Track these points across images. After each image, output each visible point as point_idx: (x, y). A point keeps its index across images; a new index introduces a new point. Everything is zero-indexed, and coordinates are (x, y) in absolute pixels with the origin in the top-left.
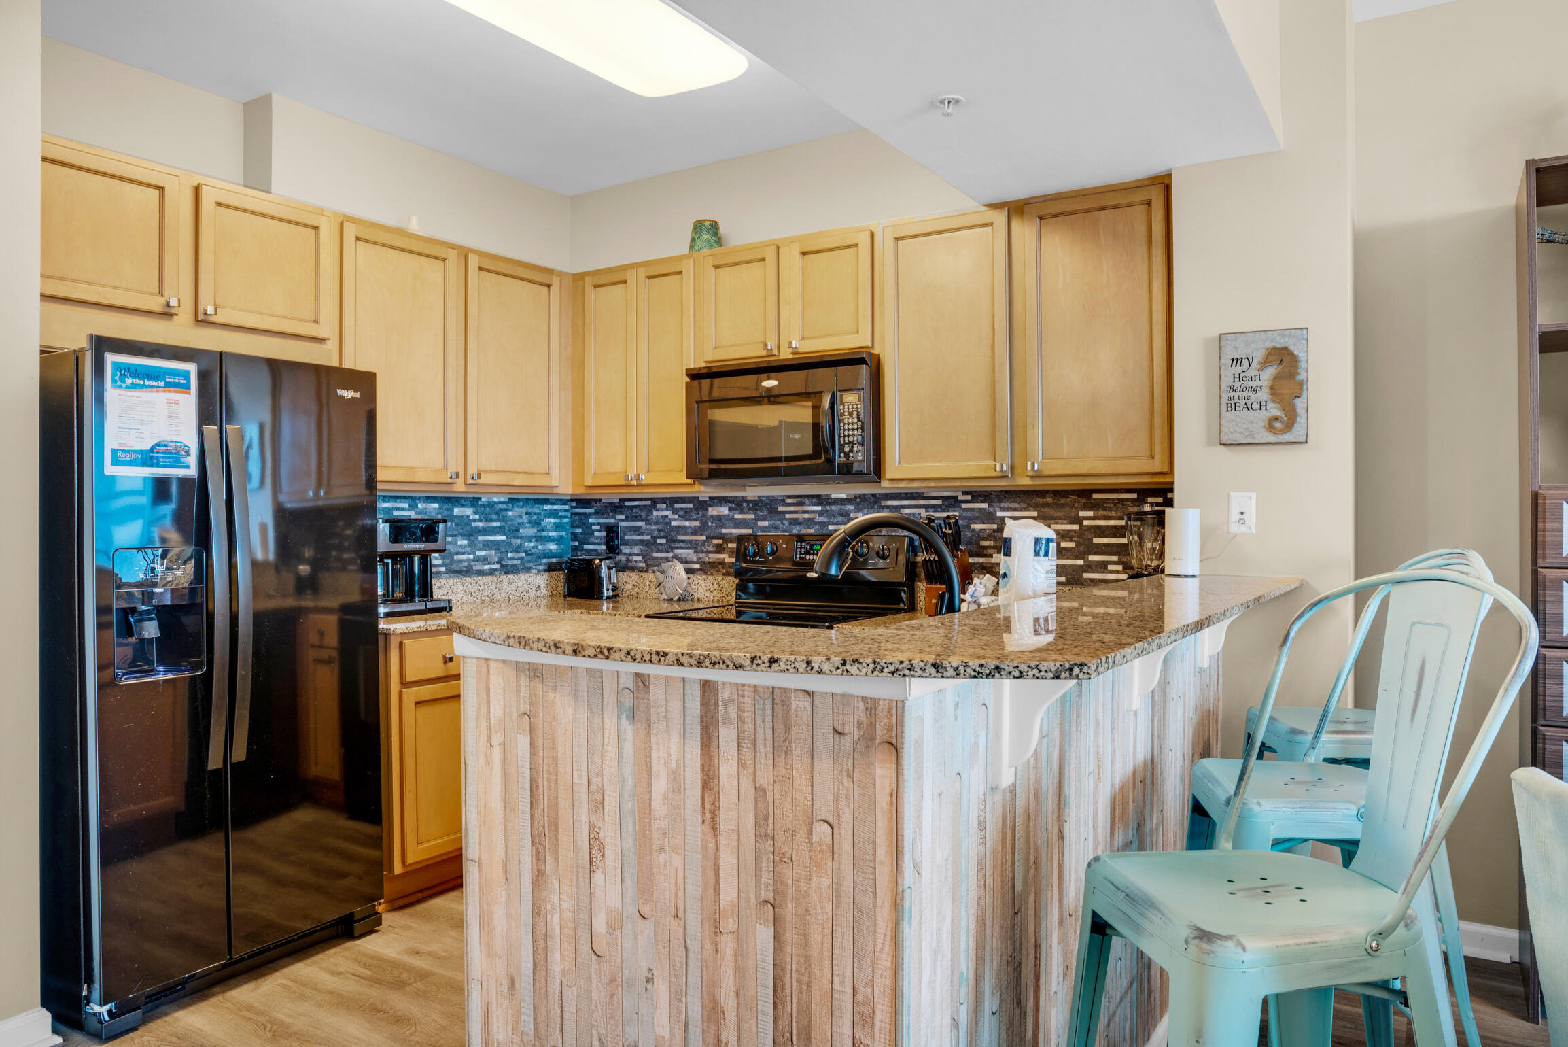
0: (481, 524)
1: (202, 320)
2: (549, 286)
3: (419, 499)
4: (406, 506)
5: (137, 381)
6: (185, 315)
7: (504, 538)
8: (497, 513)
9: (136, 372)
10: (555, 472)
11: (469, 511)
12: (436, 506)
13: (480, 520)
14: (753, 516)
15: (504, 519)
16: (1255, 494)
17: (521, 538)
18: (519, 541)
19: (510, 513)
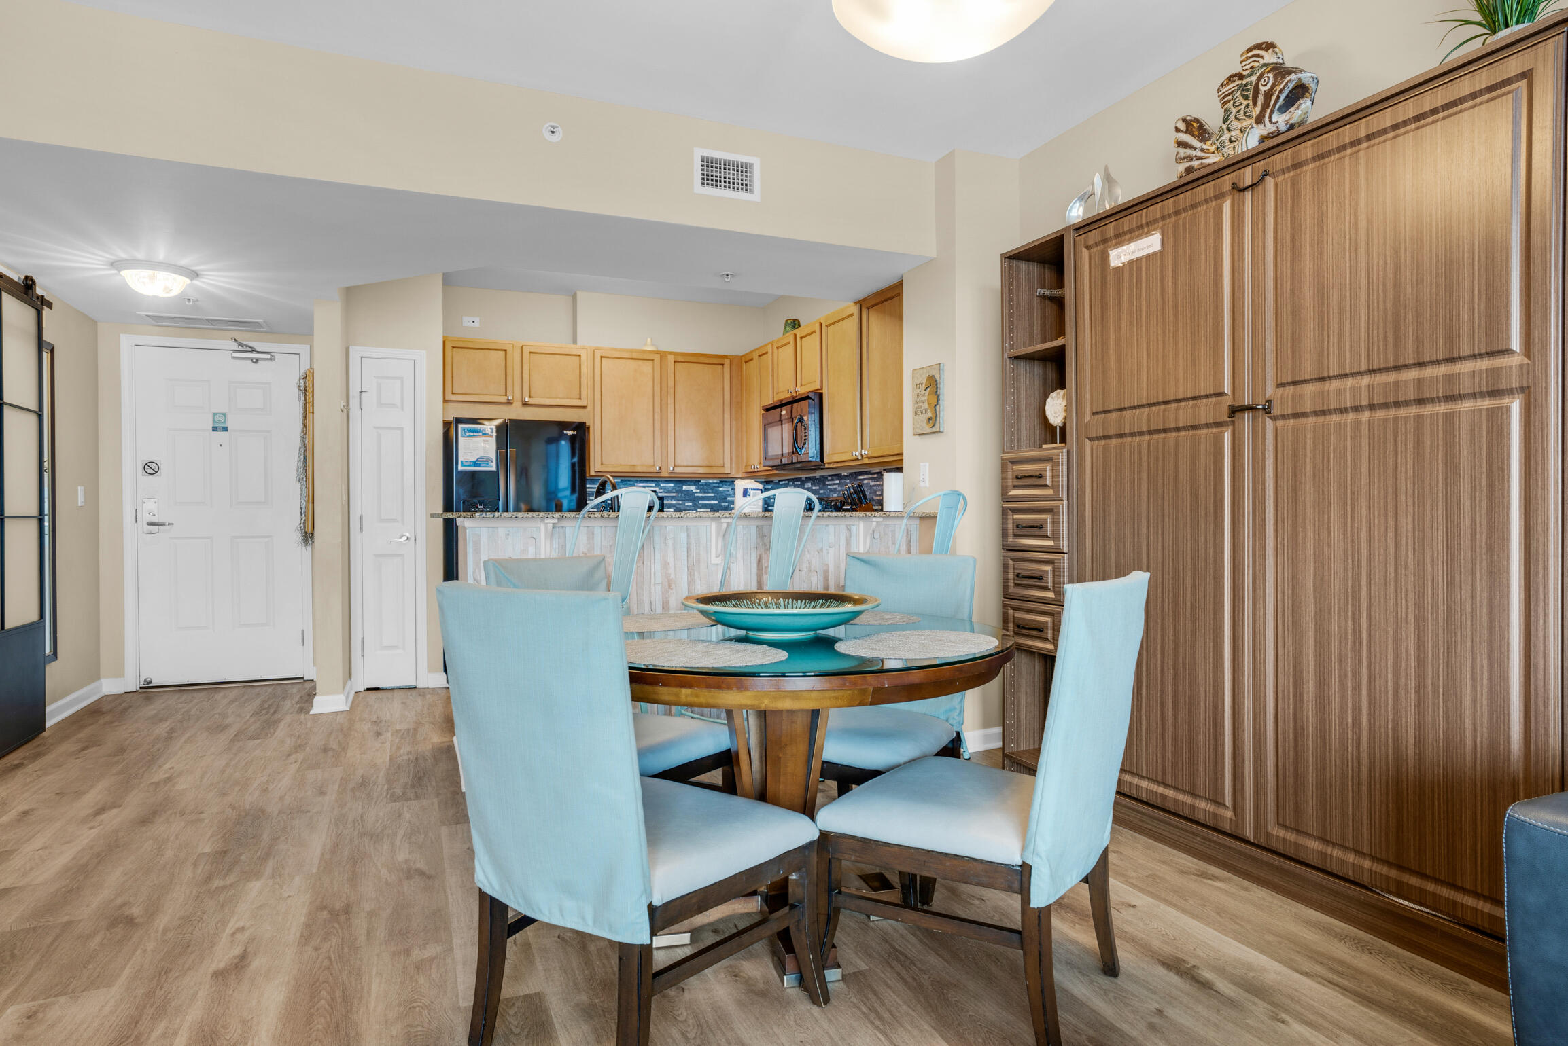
0: (700, 495)
1: (525, 404)
2: (723, 365)
3: (661, 481)
4: (653, 485)
5: (471, 434)
6: (517, 404)
7: (716, 502)
8: (712, 489)
9: (470, 431)
10: (727, 465)
11: (693, 488)
12: (672, 485)
13: (700, 493)
14: (818, 488)
15: (717, 492)
16: (928, 464)
17: (728, 502)
18: (727, 504)
19: (721, 489)
